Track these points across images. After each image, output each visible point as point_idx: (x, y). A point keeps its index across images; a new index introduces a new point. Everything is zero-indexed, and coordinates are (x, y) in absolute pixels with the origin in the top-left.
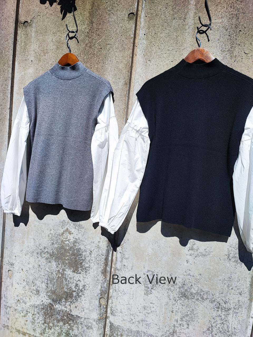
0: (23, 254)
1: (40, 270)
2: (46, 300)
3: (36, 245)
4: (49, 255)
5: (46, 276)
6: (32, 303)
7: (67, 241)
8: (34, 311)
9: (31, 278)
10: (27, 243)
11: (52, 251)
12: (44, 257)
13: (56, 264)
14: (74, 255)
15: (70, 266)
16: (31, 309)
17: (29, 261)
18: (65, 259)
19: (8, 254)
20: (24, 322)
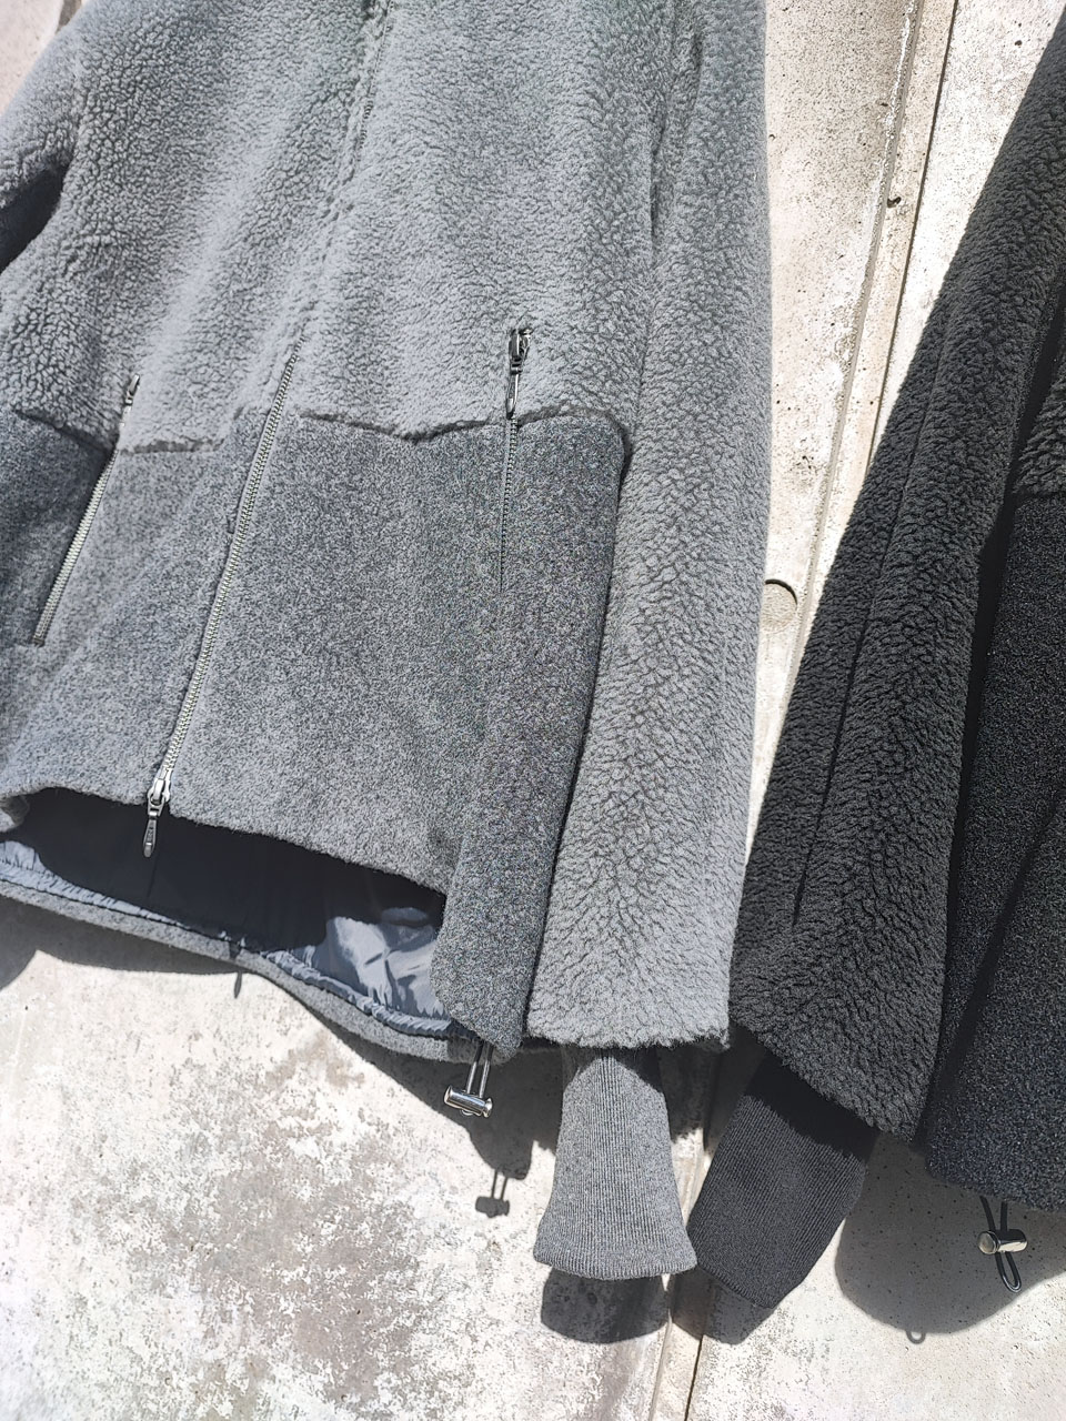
4: (156, 1234)
7: (311, 1141)
11: (184, 1204)
12: (118, 1238)
13: (204, 1311)
14: (352, 1258)
15: (313, 1341)
18: (276, 1283)
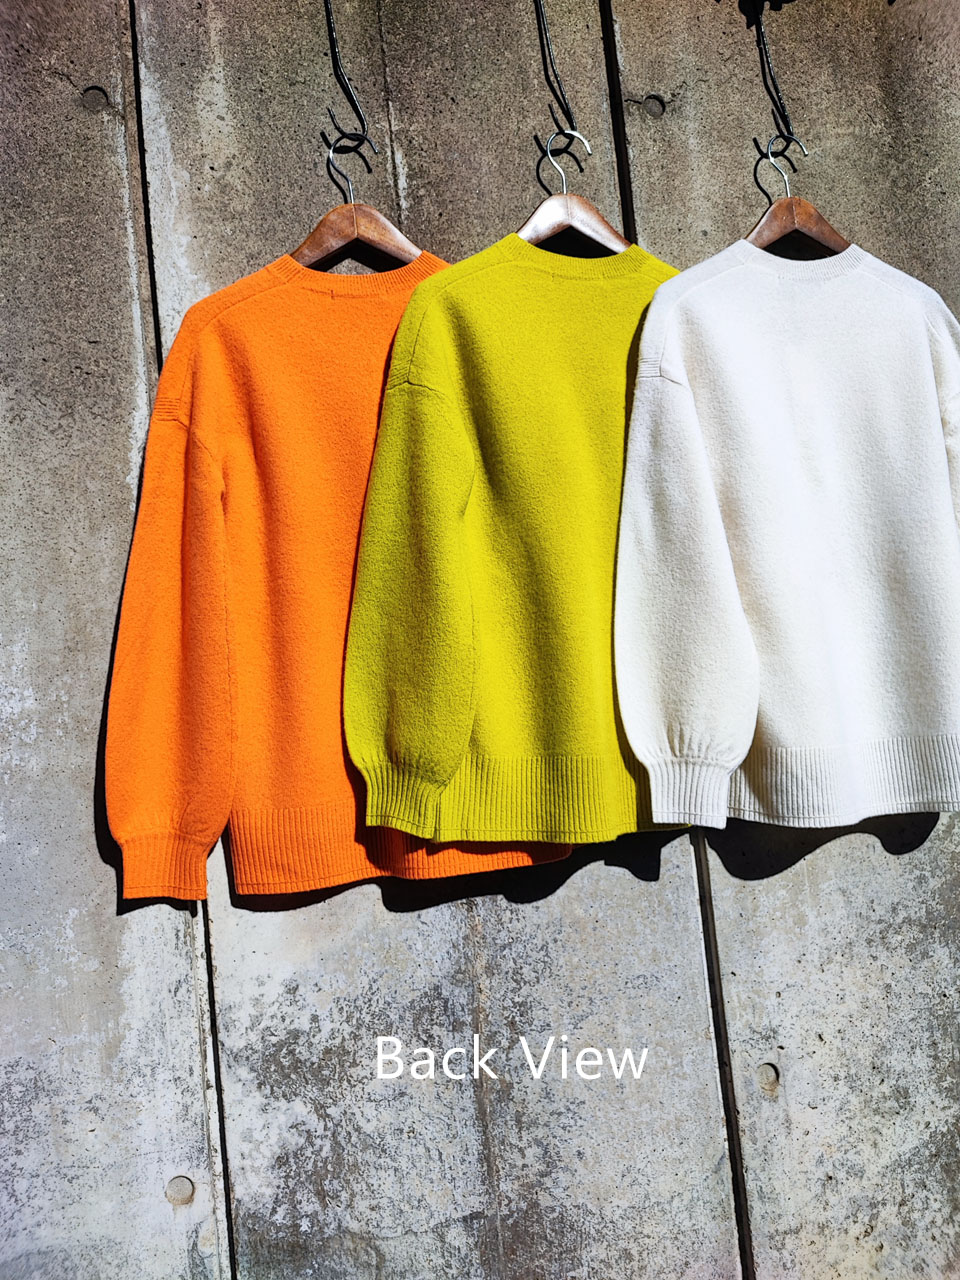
0: (810, 968)
1: (895, 1001)
2: (942, 1115)
3: (859, 911)
5: (924, 1016)
6: (887, 1155)
8: (902, 1185)
9: (864, 1053)
10: (819, 914)
16: (887, 1188)
17: (840, 986)
19: (744, 997)
20: (871, 1257)
